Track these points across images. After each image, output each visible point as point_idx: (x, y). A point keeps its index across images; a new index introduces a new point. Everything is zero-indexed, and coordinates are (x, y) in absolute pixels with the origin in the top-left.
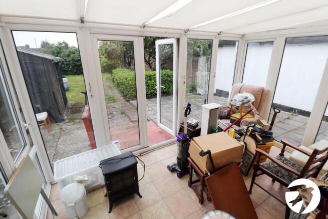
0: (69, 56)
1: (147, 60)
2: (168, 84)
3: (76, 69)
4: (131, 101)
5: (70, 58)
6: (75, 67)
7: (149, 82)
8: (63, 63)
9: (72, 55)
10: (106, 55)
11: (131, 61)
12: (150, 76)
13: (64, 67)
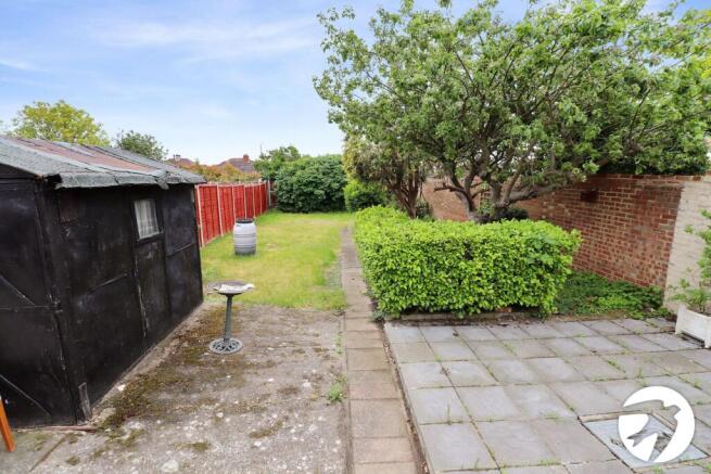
0: (293, 173)
1: (463, 184)
2: (540, 277)
3: (302, 201)
4: (388, 326)
5: (294, 179)
6: (302, 198)
7: (462, 264)
8: (281, 189)
9: (299, 173)
10: (354, 171)
11: (416, 187)
12: (467, 246)
13: (281, 196)
